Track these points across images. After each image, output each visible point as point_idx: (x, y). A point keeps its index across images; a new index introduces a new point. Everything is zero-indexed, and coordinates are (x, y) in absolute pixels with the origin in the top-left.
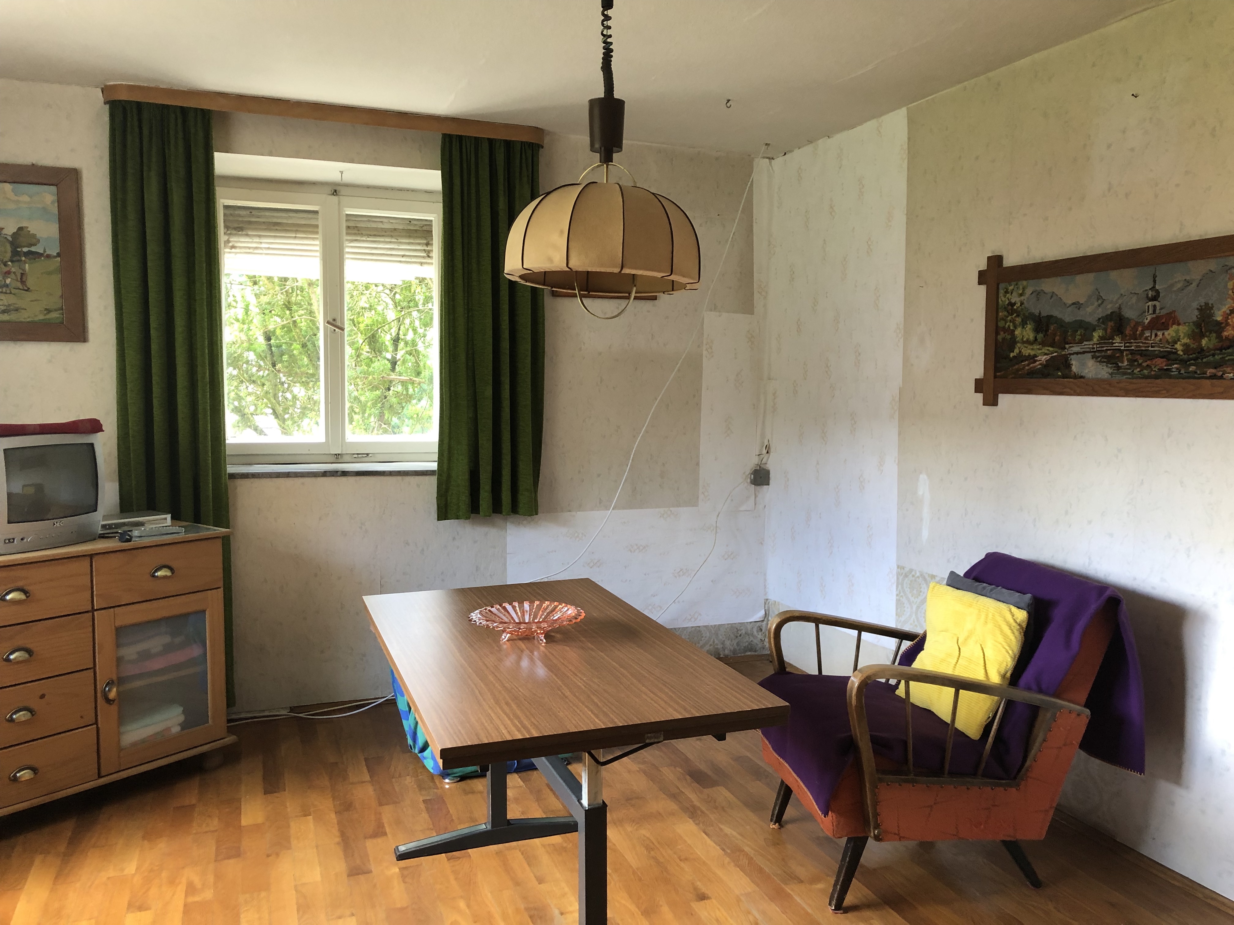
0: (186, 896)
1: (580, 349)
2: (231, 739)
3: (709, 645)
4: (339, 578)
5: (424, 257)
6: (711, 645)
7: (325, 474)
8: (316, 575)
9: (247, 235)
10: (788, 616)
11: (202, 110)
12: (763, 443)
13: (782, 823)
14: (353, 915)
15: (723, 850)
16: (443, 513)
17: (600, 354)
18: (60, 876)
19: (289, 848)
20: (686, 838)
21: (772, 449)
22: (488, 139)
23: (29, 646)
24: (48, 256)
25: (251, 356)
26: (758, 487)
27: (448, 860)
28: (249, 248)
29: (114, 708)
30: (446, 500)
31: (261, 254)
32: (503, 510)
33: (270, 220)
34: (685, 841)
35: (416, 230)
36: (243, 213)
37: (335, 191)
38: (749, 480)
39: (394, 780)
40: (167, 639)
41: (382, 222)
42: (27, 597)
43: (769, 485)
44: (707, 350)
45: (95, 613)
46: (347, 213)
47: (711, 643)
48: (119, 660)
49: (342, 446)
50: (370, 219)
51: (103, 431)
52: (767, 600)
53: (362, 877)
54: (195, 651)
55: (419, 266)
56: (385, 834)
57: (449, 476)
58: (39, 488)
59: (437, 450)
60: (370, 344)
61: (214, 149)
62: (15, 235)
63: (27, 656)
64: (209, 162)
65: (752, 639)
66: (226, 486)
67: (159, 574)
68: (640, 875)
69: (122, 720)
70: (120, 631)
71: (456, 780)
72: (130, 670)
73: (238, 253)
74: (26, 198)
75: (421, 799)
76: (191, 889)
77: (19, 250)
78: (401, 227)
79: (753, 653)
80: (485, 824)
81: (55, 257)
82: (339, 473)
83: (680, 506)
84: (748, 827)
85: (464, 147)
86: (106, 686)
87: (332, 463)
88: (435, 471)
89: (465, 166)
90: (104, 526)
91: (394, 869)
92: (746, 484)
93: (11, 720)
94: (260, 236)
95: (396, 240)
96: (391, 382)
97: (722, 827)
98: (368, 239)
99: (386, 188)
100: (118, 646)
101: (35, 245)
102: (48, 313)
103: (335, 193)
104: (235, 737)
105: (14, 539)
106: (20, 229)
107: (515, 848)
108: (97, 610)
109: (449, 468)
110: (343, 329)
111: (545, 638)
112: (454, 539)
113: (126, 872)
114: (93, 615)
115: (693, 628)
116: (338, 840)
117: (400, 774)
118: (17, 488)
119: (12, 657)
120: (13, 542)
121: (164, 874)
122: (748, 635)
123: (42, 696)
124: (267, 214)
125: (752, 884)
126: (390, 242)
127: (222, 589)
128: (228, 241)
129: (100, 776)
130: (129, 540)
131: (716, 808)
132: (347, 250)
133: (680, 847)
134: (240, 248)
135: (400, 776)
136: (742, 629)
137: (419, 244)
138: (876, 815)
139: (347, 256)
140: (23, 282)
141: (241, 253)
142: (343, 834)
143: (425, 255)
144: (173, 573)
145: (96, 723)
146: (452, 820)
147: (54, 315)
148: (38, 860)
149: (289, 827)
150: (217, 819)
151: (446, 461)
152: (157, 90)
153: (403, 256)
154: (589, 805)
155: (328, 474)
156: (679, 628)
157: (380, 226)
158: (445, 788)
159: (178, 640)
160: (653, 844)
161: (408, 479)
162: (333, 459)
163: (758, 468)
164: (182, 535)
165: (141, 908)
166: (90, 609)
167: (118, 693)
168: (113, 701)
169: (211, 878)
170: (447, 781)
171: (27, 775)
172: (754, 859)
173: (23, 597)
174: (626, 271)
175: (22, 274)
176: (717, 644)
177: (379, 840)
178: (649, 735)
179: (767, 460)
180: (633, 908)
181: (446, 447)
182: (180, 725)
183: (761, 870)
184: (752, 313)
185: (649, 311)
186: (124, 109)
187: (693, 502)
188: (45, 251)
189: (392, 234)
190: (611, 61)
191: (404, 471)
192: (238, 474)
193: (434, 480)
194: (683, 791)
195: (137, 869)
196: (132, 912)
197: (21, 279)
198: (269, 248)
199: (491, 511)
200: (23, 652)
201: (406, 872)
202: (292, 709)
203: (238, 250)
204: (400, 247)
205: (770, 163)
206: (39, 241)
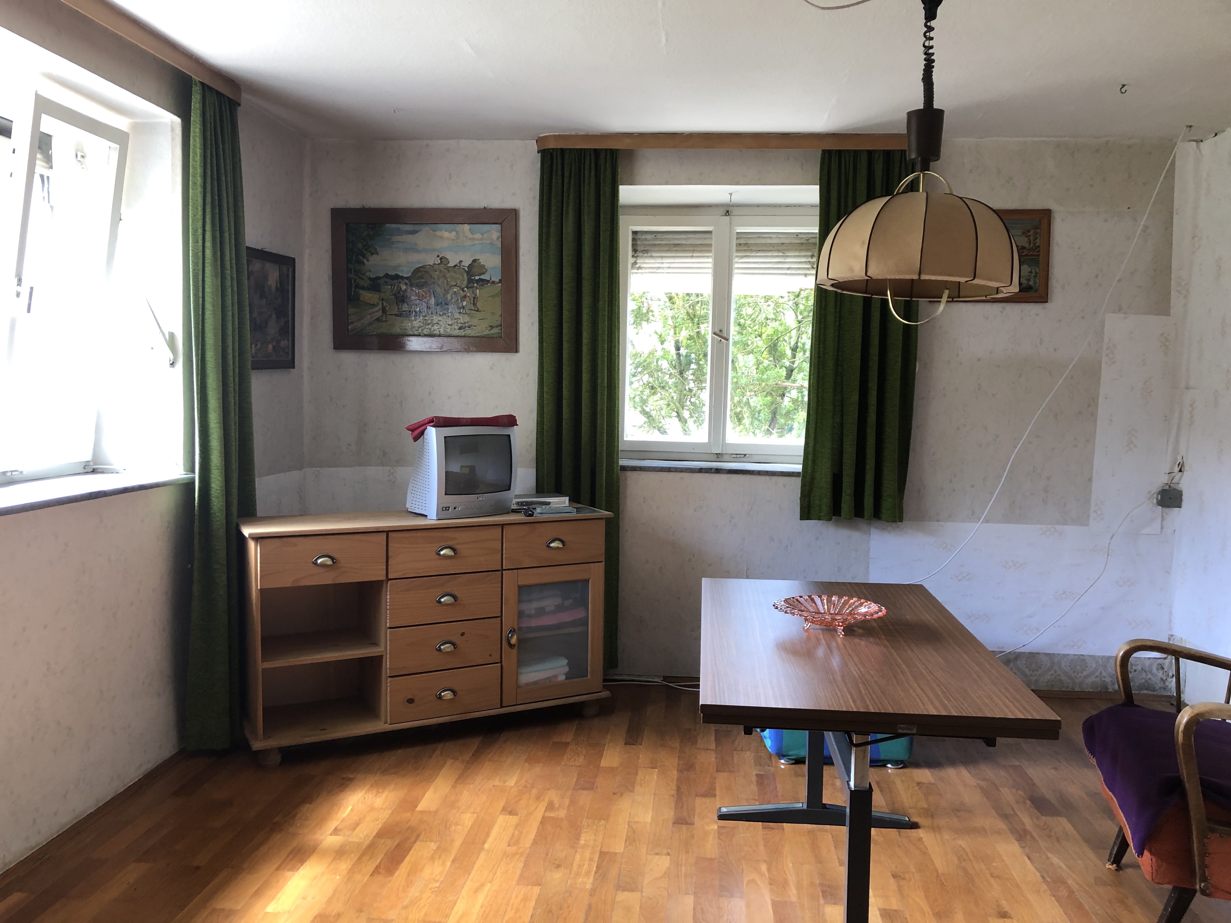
0: (545, 811)
1: (957, 355)
2: (605, 694)
3: (1094, 677)
4: (710, 565)
5: (808, 269)
6: (1097, 677)
7: (701, 470)
8: (690, 560)
9: (652, 257)
10: (1139, 644)
11: (611, 149)
12: (1176, 460)
13: (1121, 865)
14: (668, 854)
15: (1043, 877)
16: (806, 513)
17: (979, 360)
18: (461, 778)
19: (632, 791)
20: (1005, 858)
21: (1187, 467)
22: (867, 151)
23: (456, 593)
24: (493, 282)
25: (665, 365)
26: (1167, 510)
27: (763, 828)
28: (653, 268)
29: (514, 652)
30: (809, 502)
31: (663, 273)
32: (865, 514)
33: (672, 242)
34: (1003, 861)
35: (802, 244)
36: (649, 237)
37: (728, 211)
38: (1155, 501)
39: (735, 752)
40: (558, 601)
41: (771, 238)
42: (455, 554)
43: (1180, 507)
44: (1107, 355)
45: (504, 572)
46: (737, 231)
47: (1097, 674)
48: (521, 615)
49: (722, 446)
50: (760, 236)
51: (517, 425)
52: (1172, 635)
53: (684, 827)
54: (579, 614)
55: (803, 277)
56: (715, 796)
57: (813, 479)
58: (472, 469)
59: (802, 454)
60: (770, 353)
61: (619, 183)
62: (470, 266)
63: (453, 600)
64: (614, 194)
65: (1149, 676)
66: (618, 478)
67: (552, 545)
68: (943, 880)
69: (520, 663)
70: (523, 590)
71: (791, 762)
72: (527, 623)
73: (644, 273)
74: (478, 236)
75: (754, 773)
76: (550, 806)
77: (473, 278)
78: (787, 241)
79: (1150, 693)
80: (802, 803)
81: (498, 283)
82: (713, 470)
83: (1066, 525)
84: (1080, 862)
85: (843, 160)
86: (509, 634)
87: (712, 461)
88: (799, 473)
89: (843, 180)
90: (518, 503)
91: (714, 826)
92: (1151, 505)
93: (440, 650)
94: (662, 257)
95: (783, 254)
96: (786, 388)
97: (1050, 855)
98: (757, 254)
99: (775, 206)
100: (520, 601)
101: (484, 274)
102: (491, 329)
103: (727, 213)
104: (608, 692)
105: (449, 507)
106: (474, 261)
107: (826, 831)
108: (505, 570)
109: (814, 471)
110: (727, 340)
111: (843, 630)
112: (817, 539)
113: (507, 784)
114: (502, 574)
115: (1076, 657)
116: (674, 792)
117: (742, 748)
118: (455, 468)
119: (442, 600)
120: (449, 510)
121: (534, 791)
122: (1145, 671)
123: (463, 634)
124: (670, 236)
125: (1065, 916)
126: (777, 256)
127: (603, 563)
128: (635, 263)
129: (502, 707)
130: (531, 515)
131: (1049, 836)
132: (736, 265)
133: (995, 864)
134: (646, 268)
135: (742, 750)
136: (1138, 664)
137: (805, 256)
138: (1203, 866)
139: (736, 271)
140: (474, 304)
141: (646, 273)
142: (678, 789)
143: (810, 266)
144: (563, 546)
145: (501, 662)
146: (777, 796)
147: (495, 331)
148: (449, 762)
149: (637, 773)
150: (583, 757)
151: (810, 463)
152: (577, 136)
153: (789, 269)
154: (855, 787)
155: (703, 470)
156: (1059, 654)
157: (769, 241)
158: (781, 768)
159: (567, 603)
160: (967, 854)
161: (775, 479)
162: (714, 458)
163: (1167, 487)
164: (574, 515)
165: (511, 813)
166: (500, 569)
167: (519, 640)
168: (514, 646)
169: (567, 801)
170: (782, 761)
171: (449, 695)
172: (1076, 893)
173: (452, 553)
174: (924, 277)
175: (474, 298)
176: (1105, 677)
177: (707, 800)
178: (902, 726)
179: (1180, 479)
180: (927, 908)
181: (811, 449)
182: (565, 674)
183: (1080, 907)
184: (1167, 314)
185: (1037, 315)
186: (552, 155)
187: (1082, 520)
188: (491, 279)
189: (779, 248)
190: (932, 72)
191: (771, 472)
192: (628, 467)
193: (798, 481)
194: (1018, 813)
195: (516, 783)
196: (504, 814)
197: (474, 301)
198: (669, 268)
199: (853, 515)
200: (450, 597)
201: (723, 831)
202: (665, 678)
203: (643, 271)
204: (786, 261)
205: (1198, 147)
206: (486, 270)
